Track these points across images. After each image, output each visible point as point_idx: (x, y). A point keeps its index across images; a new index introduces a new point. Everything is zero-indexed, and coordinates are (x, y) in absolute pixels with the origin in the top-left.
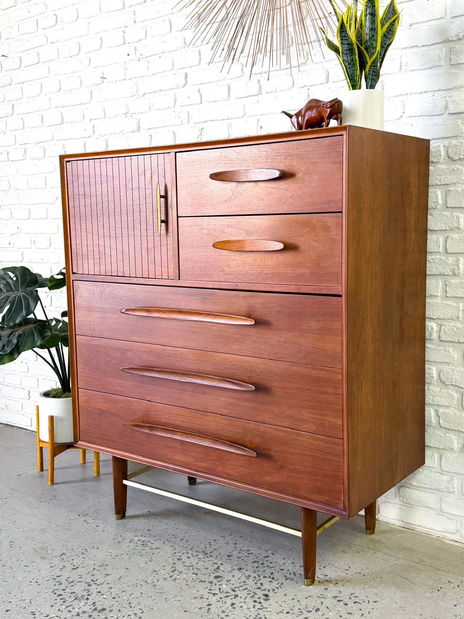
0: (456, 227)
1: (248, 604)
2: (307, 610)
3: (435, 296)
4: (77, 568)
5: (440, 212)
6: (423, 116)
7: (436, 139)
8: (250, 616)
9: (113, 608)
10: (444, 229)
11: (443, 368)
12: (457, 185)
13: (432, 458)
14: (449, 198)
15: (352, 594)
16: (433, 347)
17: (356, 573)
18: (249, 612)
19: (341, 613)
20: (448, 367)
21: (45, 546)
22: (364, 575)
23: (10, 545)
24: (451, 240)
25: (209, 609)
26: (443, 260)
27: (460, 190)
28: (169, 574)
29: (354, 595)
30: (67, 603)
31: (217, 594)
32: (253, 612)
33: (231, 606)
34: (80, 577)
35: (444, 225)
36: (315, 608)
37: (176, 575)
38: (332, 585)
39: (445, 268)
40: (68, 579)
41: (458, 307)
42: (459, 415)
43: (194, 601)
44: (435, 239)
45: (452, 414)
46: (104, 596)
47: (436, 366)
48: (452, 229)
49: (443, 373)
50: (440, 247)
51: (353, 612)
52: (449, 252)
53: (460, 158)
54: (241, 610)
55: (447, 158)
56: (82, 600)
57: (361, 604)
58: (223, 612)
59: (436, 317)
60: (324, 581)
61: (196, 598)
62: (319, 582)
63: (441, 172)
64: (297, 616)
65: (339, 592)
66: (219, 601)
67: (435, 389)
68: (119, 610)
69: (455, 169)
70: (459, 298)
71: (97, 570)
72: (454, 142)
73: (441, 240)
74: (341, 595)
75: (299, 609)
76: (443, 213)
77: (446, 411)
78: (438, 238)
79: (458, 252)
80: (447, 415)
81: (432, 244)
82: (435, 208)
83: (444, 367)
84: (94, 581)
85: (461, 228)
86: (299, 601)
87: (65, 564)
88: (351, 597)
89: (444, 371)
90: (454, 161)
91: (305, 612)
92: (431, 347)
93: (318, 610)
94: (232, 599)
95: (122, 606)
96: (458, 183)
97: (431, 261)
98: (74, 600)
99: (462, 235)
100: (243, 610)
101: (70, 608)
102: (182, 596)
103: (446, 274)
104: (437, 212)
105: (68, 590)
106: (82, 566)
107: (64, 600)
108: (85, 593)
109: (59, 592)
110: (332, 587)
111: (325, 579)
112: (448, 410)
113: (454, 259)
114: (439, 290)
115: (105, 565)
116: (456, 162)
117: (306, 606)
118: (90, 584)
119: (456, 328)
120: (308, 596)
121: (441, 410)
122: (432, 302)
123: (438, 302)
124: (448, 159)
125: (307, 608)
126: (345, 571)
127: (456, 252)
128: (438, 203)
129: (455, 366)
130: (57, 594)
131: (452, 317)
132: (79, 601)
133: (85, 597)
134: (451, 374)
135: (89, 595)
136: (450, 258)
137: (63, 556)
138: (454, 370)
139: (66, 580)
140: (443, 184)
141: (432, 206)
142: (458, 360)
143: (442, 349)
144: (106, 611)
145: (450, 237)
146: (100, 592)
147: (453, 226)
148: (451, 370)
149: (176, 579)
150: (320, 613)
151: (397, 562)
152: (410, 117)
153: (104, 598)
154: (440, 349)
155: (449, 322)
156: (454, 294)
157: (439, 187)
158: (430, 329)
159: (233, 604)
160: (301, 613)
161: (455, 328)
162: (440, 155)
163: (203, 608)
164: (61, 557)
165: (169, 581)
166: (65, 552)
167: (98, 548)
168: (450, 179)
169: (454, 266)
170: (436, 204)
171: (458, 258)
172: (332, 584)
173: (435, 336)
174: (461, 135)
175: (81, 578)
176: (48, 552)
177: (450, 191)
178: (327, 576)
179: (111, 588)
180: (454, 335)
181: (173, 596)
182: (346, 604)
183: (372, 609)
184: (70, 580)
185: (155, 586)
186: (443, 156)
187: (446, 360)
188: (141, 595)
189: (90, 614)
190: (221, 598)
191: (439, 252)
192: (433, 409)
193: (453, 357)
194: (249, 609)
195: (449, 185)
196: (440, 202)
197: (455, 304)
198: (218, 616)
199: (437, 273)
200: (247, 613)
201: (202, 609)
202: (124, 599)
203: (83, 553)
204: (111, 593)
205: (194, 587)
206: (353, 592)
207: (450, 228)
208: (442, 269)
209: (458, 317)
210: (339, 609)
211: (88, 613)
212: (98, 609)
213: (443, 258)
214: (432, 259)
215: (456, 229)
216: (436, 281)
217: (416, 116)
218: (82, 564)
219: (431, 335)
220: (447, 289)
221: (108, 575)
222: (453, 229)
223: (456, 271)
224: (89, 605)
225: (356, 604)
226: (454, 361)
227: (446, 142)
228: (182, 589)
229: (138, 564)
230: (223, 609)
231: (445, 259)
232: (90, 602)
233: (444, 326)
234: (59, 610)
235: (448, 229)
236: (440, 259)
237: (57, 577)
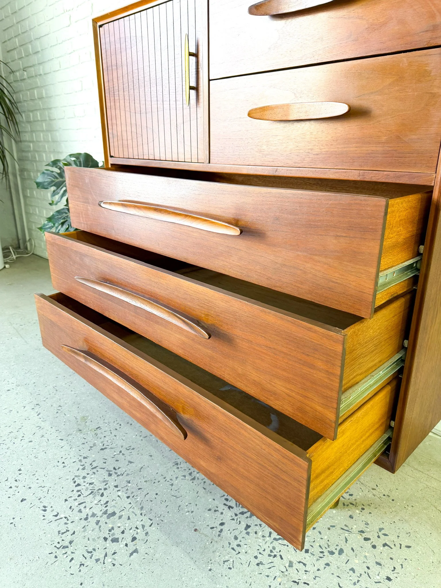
1: (263, 530)
2: (329, 549)
4: (106, 448)
8: (264, 550)
9: (123, 514)
15: (381, 529)
17: (384, 495)
18: (264, 542)
19: (369, 561)
21: (87, 415)
22: (393, 500)
23: (58, 411)
25: (222, 530)
28: (190, 469)
29: (383, 532)
30: (81, 499)
31: (232, 508)
32: (268, 544)
33: (246, 529)
34: (105, 461)
36: (338, 548)
37: (195, 473)
38: (357, 511)
40: (93, 463)
43: (207, 515)
46: (119, 493)
51: (382, 563)
54: (256, 538)
56: (97, 496)
57: (391, 548)
58: (236, 538)
60: (349, 504)
61: (210, 510)
62: (344, 504)
64: (317, 560)
65: (365, 524)
66: (233, 519)
68: (129, 517)
71: (123, 454)
74: (368, 530)
75: (320, 546)
84: (116, 470)
86: (320, 533)
87: (96, 442)
88: (380, 534)
91: (326, 553)
93: (341, 552)
94: (247, 517)
95: (133, 512)
98: (90, 494)
100: (257, 538)
101: (82, 507)
102: (196, 505)
105: (88, 480)
106: (110, 447)
107: (79, 493)
108: (102, 486)
109: (79, 480)
110: (358, 515)
111: (351, 501)
115: (131, 448)
117: (328, 542)
118: (111, 473)
120: (331, 526)
125: (329, 546)
126: (372, 490)
130: (76, 484)
132: (94, 497)
133: (101, 492)
135: (105, 489)
137: (98, 431)
139: (91, 465)
144: (115, 517)
146: (116, 486)
149: (194, 479)
150: (343, 557)
151: (429, 484)
153: (118, 496)
159: (248, 527)
160: (321, 555)
163: (215, 529)
164: (95, 432)
165: (188, 480)
166: (101, 426)
167: (131, 424)
172: (358, 509)
175: (105, 463)
176: (87, 424)
178: (351, 495)
179: (129, 482)
181: (187, 504)
182: (374, 547)
183: (406, 559)
184: (95, 464)
185: (172, 485)
188: (156, 496)
189: (99, 519)
190: (236, 515)
194: (264, 538)
198: (230, 544)
200: (261, 544)
201: (213, 529)
202: (138, 501)
203: (116, 429)
204: (127, 490)
205: (211, 493)
206: (381, 527)
210: (367, 554)
211: (97, 516)
212: (109, 512)
218: (111, 443)
221: (131, 462)
224: (102, 505)
225: (386, 547)
228: (198, 495)
229: (163, 450)
230: (236, 533)
232: (104, 499)
234: (70, 508)
237: (85, 458)
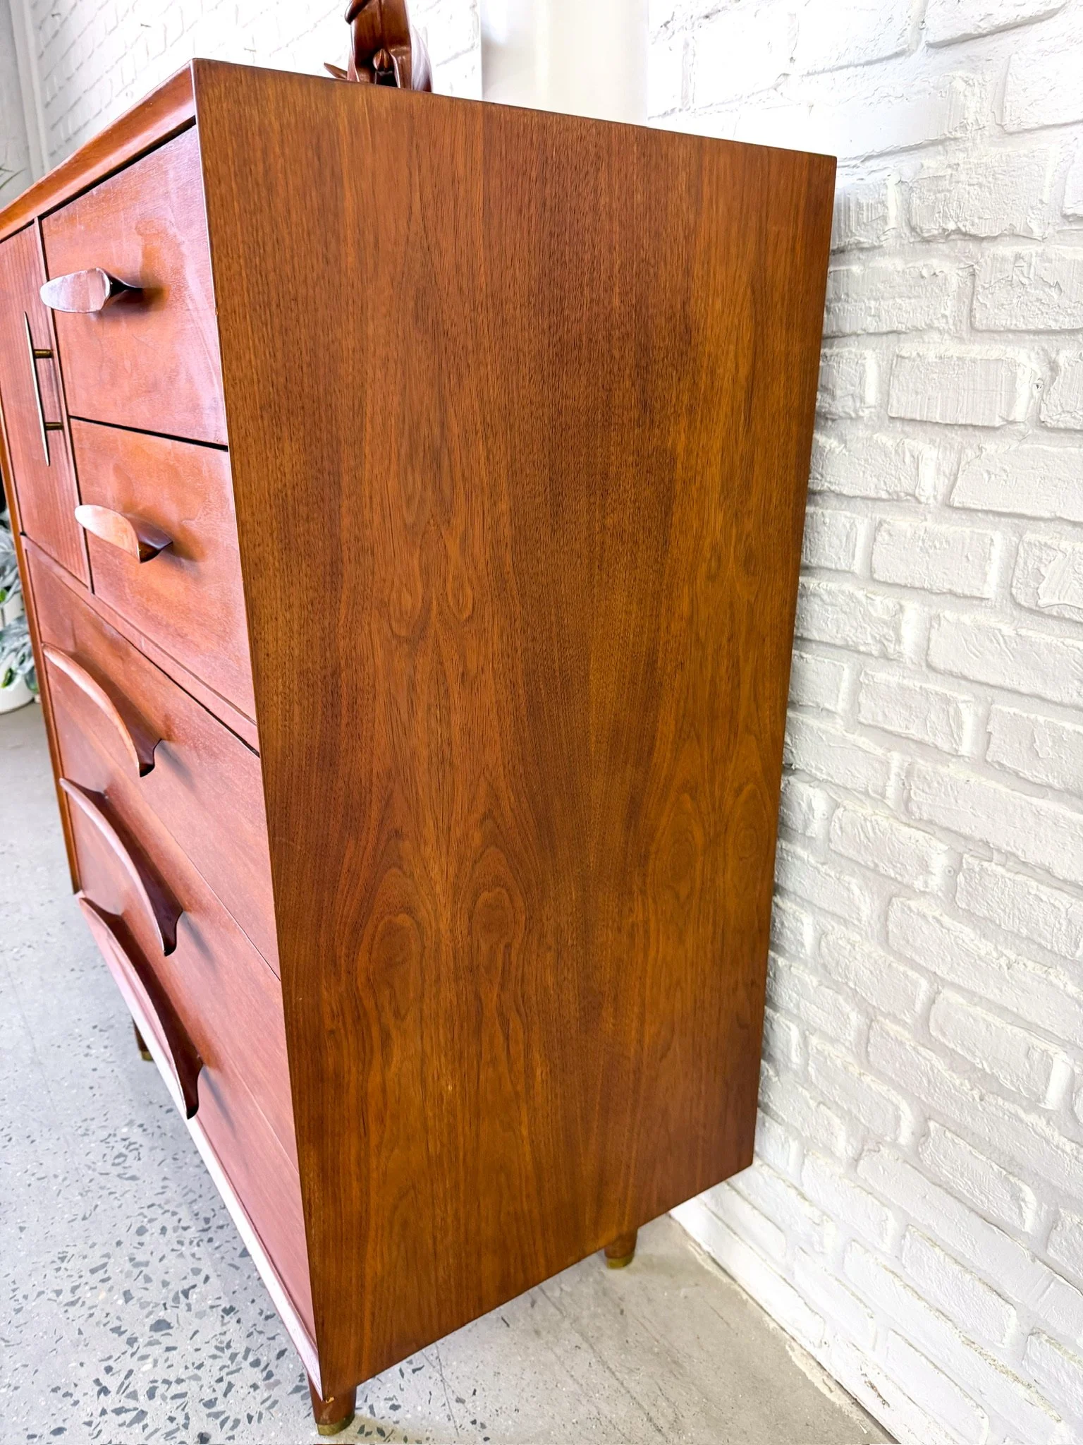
0: (907, 494)
3: (828, 710)
5: (868, 433)
6: (847, 67)
7: (880, 155)
10: (872, 494)
11: (830, 928)
12: (926, 338)
13: (783, 1146)
14: (896, 382)
16: (812, 860)
20: (844, 929)
24: (887, 537)
26: (859, 602)
27: (931, 357)
31: (107, 1393)
35: (875, 479)
39: (859, 630)
41: (886, 764)
42: (856, 1075)
43: (43, 1401)
44: (844, 526)
45: (839, 1062)
47: (813, 913)
48: (895, 499)
49: (828, 943)
50: (853, 556)
52: (876, 576)
53: (944, 230)
55: (906, 231)
59: (825, 777)
61: (56, 1390)
63: (880, 286)
66: (90, 1424)
67: (807, 978)
69: (925, 273)
70: (891, 733)
72: (932, 163)
73: (862, 529)
76: (875, 436)
77: (828, 1048)
78: (853, 525)
79: (903, 582)
80: (826, 1059)
81: (835, 542)
82: (853, 415)
83: (833, 927)
85: (923, 499)
89: (831, 938)
90: (927, 241)
92: (806, 858)
94: (123, 1423)
96: (930, 327)
97: (825, 597)
99: (925, 524)
102: (36, 1371)
103: (862, 648)
104: (860, 434)
112: (831, 1048)
113: (891, 605)
114: (841, 696)
116: (934, 245)
119: (874, 829)
121: (814, 1040)
122: (819, 729)
123: (833, 731)
124: (908, 234)
127: (897, 581)
128: (862, 400)
129: (861, 935)
131: (867, 791)
134: (846, 953)
136: (878, 599)
138: (857, 949)
140: (885, 329)
141: (847, 410)
142: (872, 922)
143: (832, 874)
145: (885, 526)
147: (899, 489)
148: (848, 941)
152: (809, 74)
154: (829, 871)
155: (858, 798)
156: (880, 718)
157: (874, 339)
158: (804, 806)
161: (868, 824)
162: (884, 219)
168: (904, 312)
169: (886, 630)
170: (858, 405)
171: (903, 602)
173: (816, 828)
174: (958, 135)
177: (903, 357)
178: (395, 1407)
180: (866, 848)
181: (18, 1365)
185: (19, 1311)
186: (892, 223)
187: (838, 910)
190: (103, 1413)
191: (853, 573)
192: (798, 1026)
193: (858, 909)
195: (902, 336)
196: (872, 396)
197: (879, 752)
199: (839, 642)
205: (86, 1345)
207: (889, 494)
208: (853, 631)
209: (883, 795)
213: (860, 595)
214: (829, 593)
215: (907, 500)
216: (835, 665)
217: (824, 71)
219: (806, 827)
220: (862, 698)
222: (899, 500)
223: (891, 648)
226: (860, 921)
227: (907, 166)
228: (56, 1346)
229: (57, 1218)
231: (864, 600)
233: (841, 809)
235: (884, 495)
236: (851, 596)
